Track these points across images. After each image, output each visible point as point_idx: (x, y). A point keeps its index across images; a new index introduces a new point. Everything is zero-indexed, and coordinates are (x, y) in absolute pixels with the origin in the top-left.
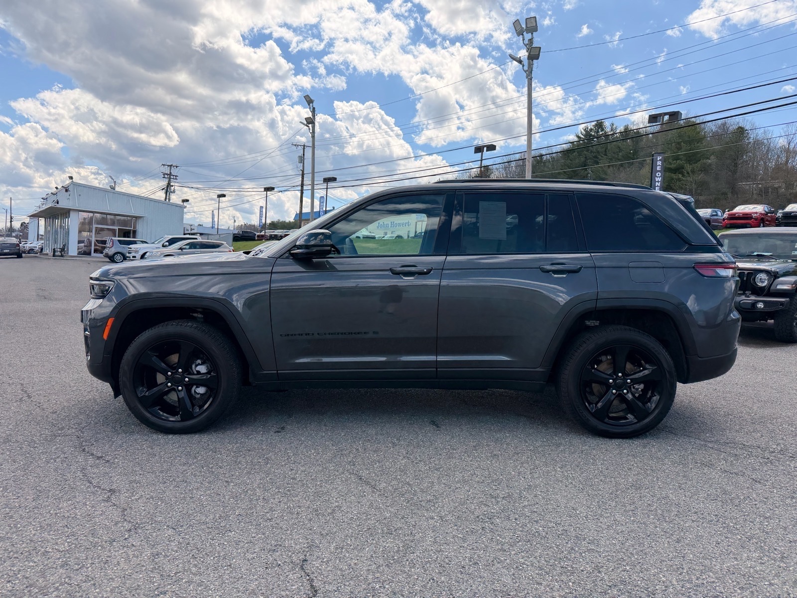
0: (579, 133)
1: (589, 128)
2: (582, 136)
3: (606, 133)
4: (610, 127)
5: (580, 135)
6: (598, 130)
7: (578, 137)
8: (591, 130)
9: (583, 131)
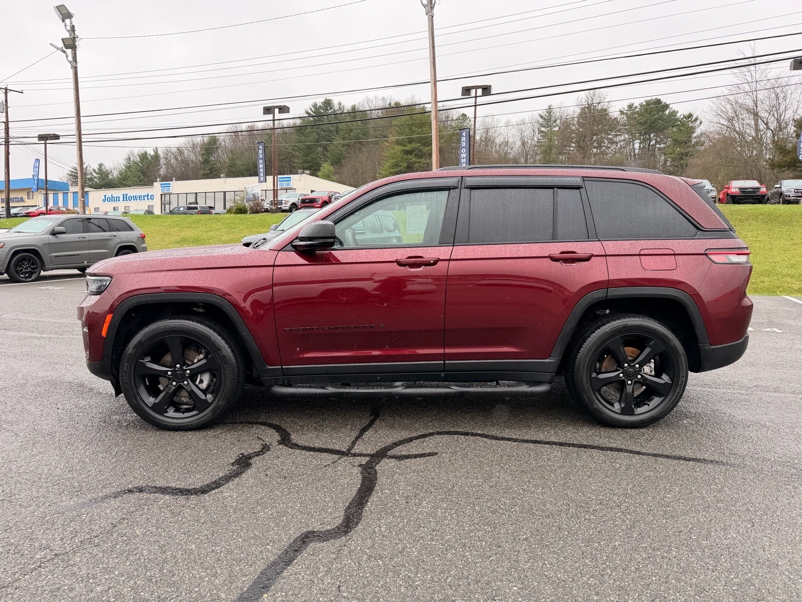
0: (309, 109)
1: (318, 105)
2: (312, 113)
3: (334, 111)
4: (338, 106)
5: (310, 111)
6: (327, 108)
7: (307, 113)
8: (320, 107)
9: (312, 108)
